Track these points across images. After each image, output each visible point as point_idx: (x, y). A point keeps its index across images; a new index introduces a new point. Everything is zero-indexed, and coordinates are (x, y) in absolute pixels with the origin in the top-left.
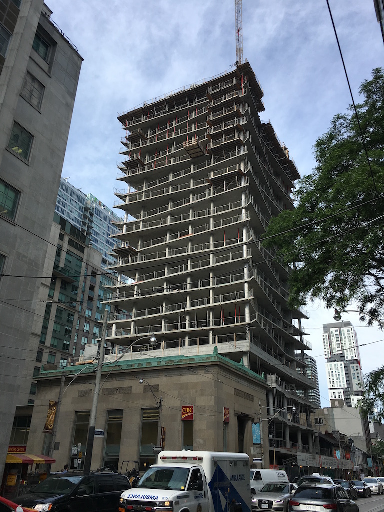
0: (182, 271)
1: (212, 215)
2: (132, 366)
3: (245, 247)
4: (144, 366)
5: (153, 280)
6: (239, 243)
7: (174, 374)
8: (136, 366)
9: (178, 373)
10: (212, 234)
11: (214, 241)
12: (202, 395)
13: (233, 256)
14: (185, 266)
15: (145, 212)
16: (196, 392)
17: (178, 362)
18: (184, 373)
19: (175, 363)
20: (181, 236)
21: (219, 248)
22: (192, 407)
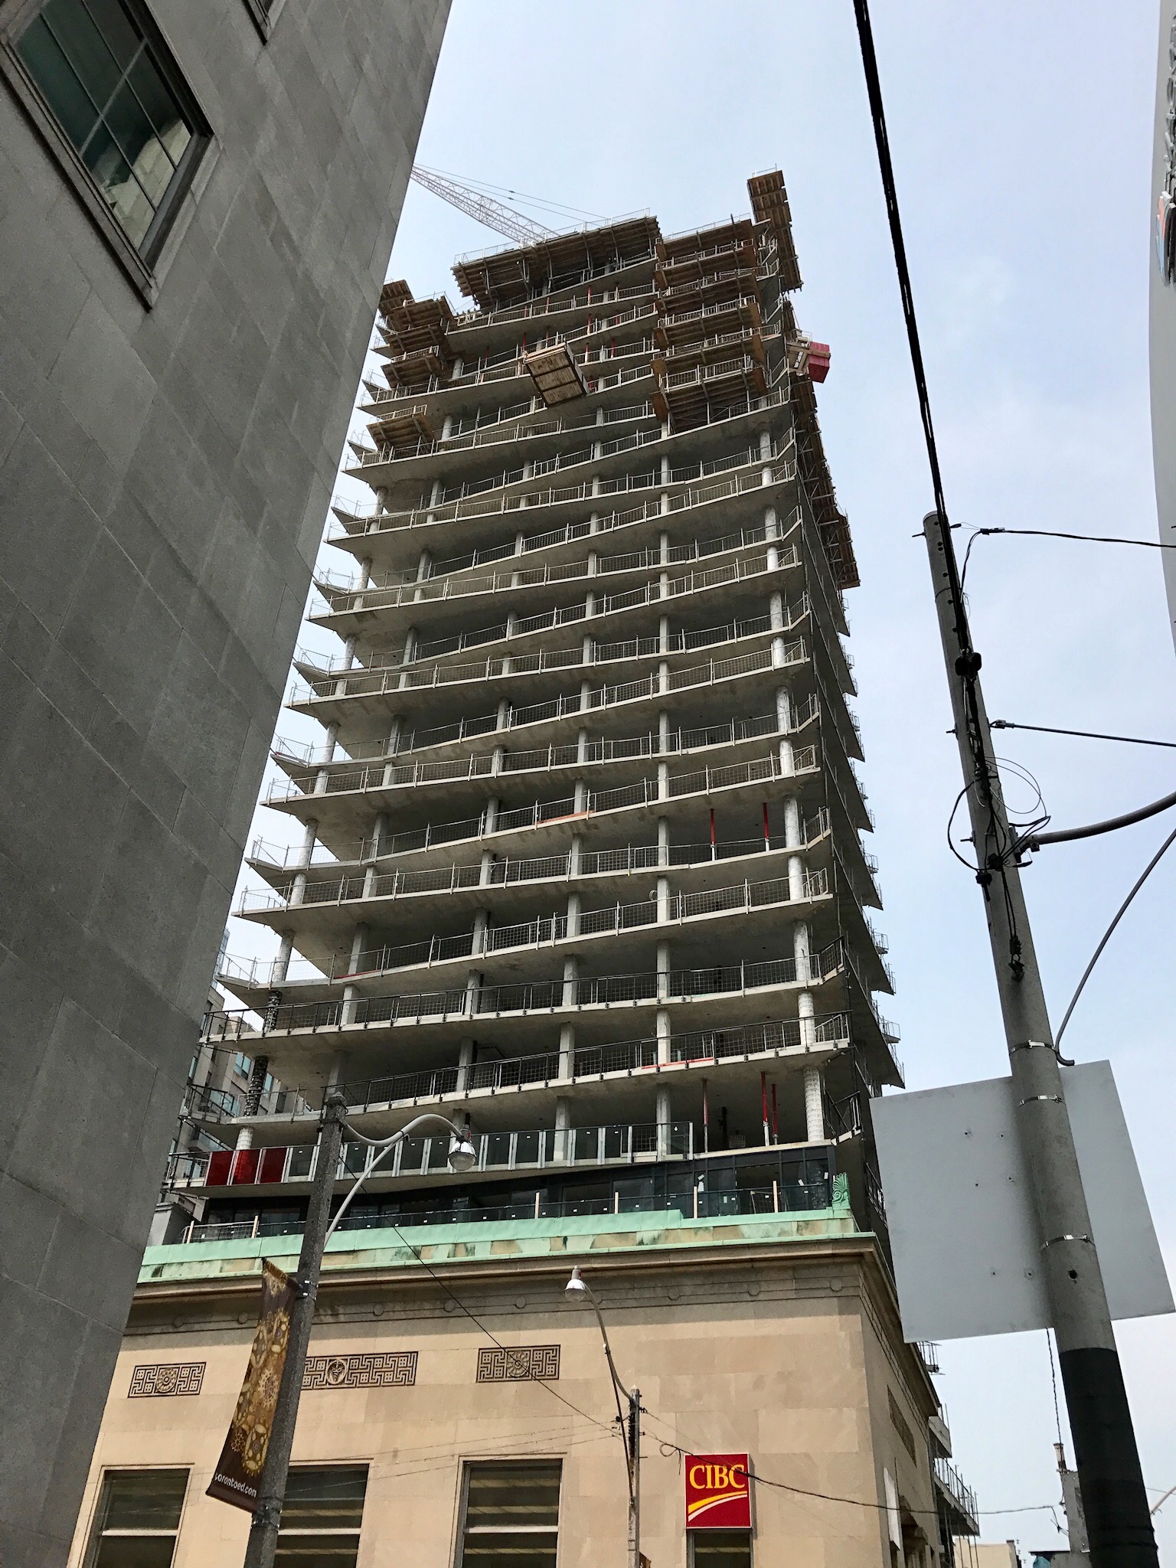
0: (545, 937)
1: (664, 752)
2: (417, 1254)
3: (794, 868)
4: (480, 1255)
5: (426, 965)
6: (768, 852)
7: (636, 1293)
8: (440, 1256)
9: (660, 1292)
10: (663, 816)
11: (671, 841)
12: (791, 1399)
13: (753, 890)
14: (558, 922)
15: (401, 731)
16: (758, 1384)
17: (654, 1241)
18: (687, 1290)
19: (641, 1243)
20: (543, 819)
21: (693, 866)
22: (742, 1459)
